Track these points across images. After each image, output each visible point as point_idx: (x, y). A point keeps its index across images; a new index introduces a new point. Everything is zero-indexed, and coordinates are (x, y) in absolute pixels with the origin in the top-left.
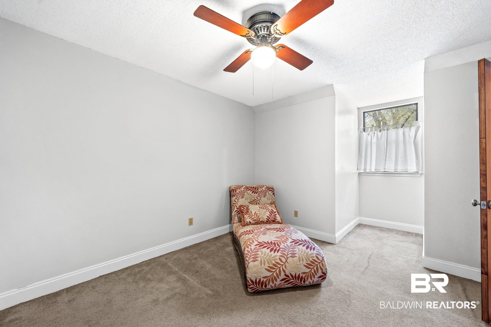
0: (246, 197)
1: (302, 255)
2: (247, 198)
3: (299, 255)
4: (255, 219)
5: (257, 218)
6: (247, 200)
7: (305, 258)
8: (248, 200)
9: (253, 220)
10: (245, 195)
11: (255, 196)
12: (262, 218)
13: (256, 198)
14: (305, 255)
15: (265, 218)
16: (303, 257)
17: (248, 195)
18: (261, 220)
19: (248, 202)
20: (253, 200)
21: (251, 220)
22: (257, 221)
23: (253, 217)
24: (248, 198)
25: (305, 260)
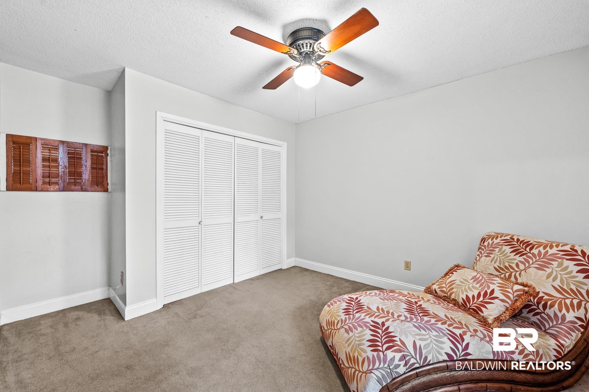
0: (495, 256)
1: (355, 339)
2: (495, 259)
3: (352, 336)
4: (444, 289)
5: (448, 290)
6: (493, 263)
7: (353, 345)
8: (495, 263)
9: (440, 291)
10: (495, 252)
11: (515, 259)
12: (456, 295)
13: (514, 266)
14: (357, 343)
15: (461, 297)
16: (353, 342)
17: (500, 254)
18: (453, 296)
19: (494, 267)
20: (506, 267)
21: (439, 288)
22: (446, 295)
23: (444, 285)
24: (497, 260)
25: (351, 347)
